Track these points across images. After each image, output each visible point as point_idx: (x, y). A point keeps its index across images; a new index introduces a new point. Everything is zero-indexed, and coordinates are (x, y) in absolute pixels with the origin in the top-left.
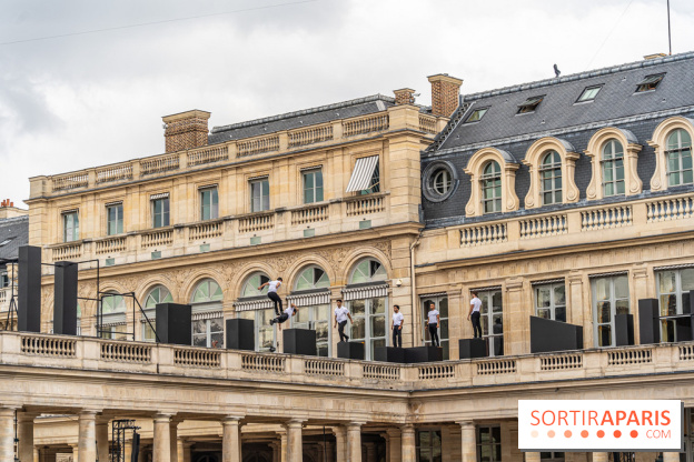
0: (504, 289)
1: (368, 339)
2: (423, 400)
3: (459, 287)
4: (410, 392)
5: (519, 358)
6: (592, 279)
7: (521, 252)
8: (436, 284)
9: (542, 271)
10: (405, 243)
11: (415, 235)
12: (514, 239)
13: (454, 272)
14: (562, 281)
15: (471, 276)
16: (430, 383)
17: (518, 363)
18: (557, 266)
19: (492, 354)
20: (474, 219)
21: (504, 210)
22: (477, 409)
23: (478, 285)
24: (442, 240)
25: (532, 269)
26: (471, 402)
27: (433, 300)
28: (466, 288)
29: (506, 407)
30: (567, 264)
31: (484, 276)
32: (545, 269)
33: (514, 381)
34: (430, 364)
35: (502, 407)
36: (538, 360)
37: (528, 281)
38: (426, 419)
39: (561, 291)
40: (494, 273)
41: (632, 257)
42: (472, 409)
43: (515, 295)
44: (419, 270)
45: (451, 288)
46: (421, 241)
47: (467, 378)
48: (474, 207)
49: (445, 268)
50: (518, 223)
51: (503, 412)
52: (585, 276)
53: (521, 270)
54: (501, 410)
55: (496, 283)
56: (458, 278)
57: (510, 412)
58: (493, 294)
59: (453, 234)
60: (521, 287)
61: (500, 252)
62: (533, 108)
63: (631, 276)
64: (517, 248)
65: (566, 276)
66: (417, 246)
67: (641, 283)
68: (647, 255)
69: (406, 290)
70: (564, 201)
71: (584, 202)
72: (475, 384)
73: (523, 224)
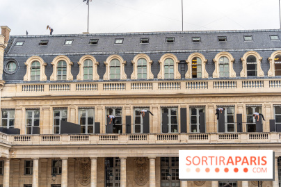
0: (41, 109)
2: (16, 149)
3: (21, 107)
4: (12, 146)
6: (79, 108)
7: (49, 96)
8: (10, 105)
11: (2, 85)
12: (46, 91)
13: (19, 101)
14: (66, 109)
15: (27, 103)
17: (60, 137)
18: (65, 103)
20: (27, 82)
21: (41, 80)
22: (41, 154)
23: (29, 107)
25: (54, 103)
26: (39, 151)
28: (24, 108)
29: (55, 154)
30: (70, 102)
31: (32, 104)
32: (59, 103)
35: (53, 153)
36: (69, 137)
37: (52, 107)
38: (17, 156)
39: (66, 112)
40: (37, 103)
41: (97, 102)
43: (46, 112)
44: (3, 99)
45: (17, 107)
46: (5, 88)
47: (37, 142)
48: (27, 77)
49: (16, 99)
50: (48, 85)
52: (77, 107)
53: (49, 103)
55: (38, 107)
56: (20, 103)
58: (35, 111)
59: (19, 87)
61: (41, 95)
62: (45, 44)
63: (96, 109)
65: (69, 107)
66: (2, 90)
67: (100, 112)
68: (103, 102)
70: (67, 79)
71: (75, 80)
72: (41, 144)
73: (51, 86)
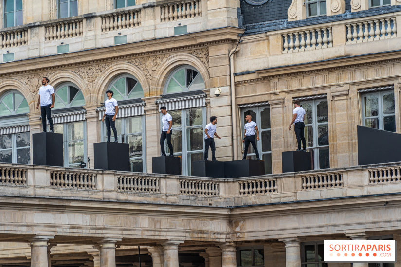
0: (329, 98)
1: (185, 153)
2: (245, 217)
3: (282, 96)
4: (231, 209)
5: (346, 170)
7: (347, 57)
8: (257, 93)
9: (370, 78)
10: (224, 49)
11: (234, 41)
12: (340, 44)
13: (276, 80)
14: (391, 88)
16: (251, 199)
17: (345, 176)
19: (317, 167)
20: (296, 23)
21: (328, 13)
22: (302, 226)
23: (302, 94)
24: (263, 46)
26: (295, 218)
27: (254, 110)
28: (289, 97)
29: (332, 223)
33: (340, 195)
34: (251, 179)
35: (328, 223)
36: (366, 173)
37: (355, 88)
38: (247, 237)
42: (296, 225)
43: (341, 103)
44: (239, 79)
45: (273, 97)
46: (241, 47)
47: (291, 193)
49: (267, 75)
50: (343, 27)
51: (330, 229)
53: (347, 77)
54: (327, 226)
55: (321, 92)
56: (280, 86)
57: (337, 228)
58: (318, 103)
59: (275, 40)
60: (347, 95)
61: (325, 59)
64: (343, 54)
66: (236, 53)
69: (226, 100)
70: (393, 3)
72: (299, 198)
73: (350, 28)
